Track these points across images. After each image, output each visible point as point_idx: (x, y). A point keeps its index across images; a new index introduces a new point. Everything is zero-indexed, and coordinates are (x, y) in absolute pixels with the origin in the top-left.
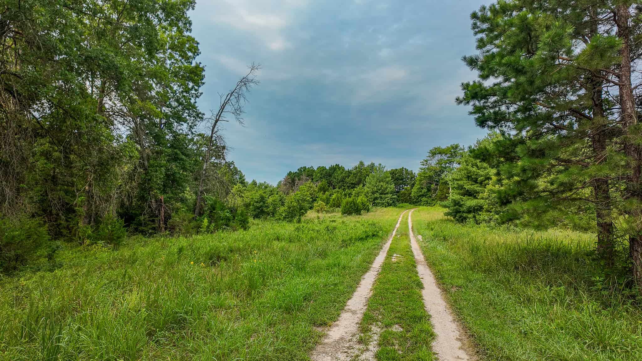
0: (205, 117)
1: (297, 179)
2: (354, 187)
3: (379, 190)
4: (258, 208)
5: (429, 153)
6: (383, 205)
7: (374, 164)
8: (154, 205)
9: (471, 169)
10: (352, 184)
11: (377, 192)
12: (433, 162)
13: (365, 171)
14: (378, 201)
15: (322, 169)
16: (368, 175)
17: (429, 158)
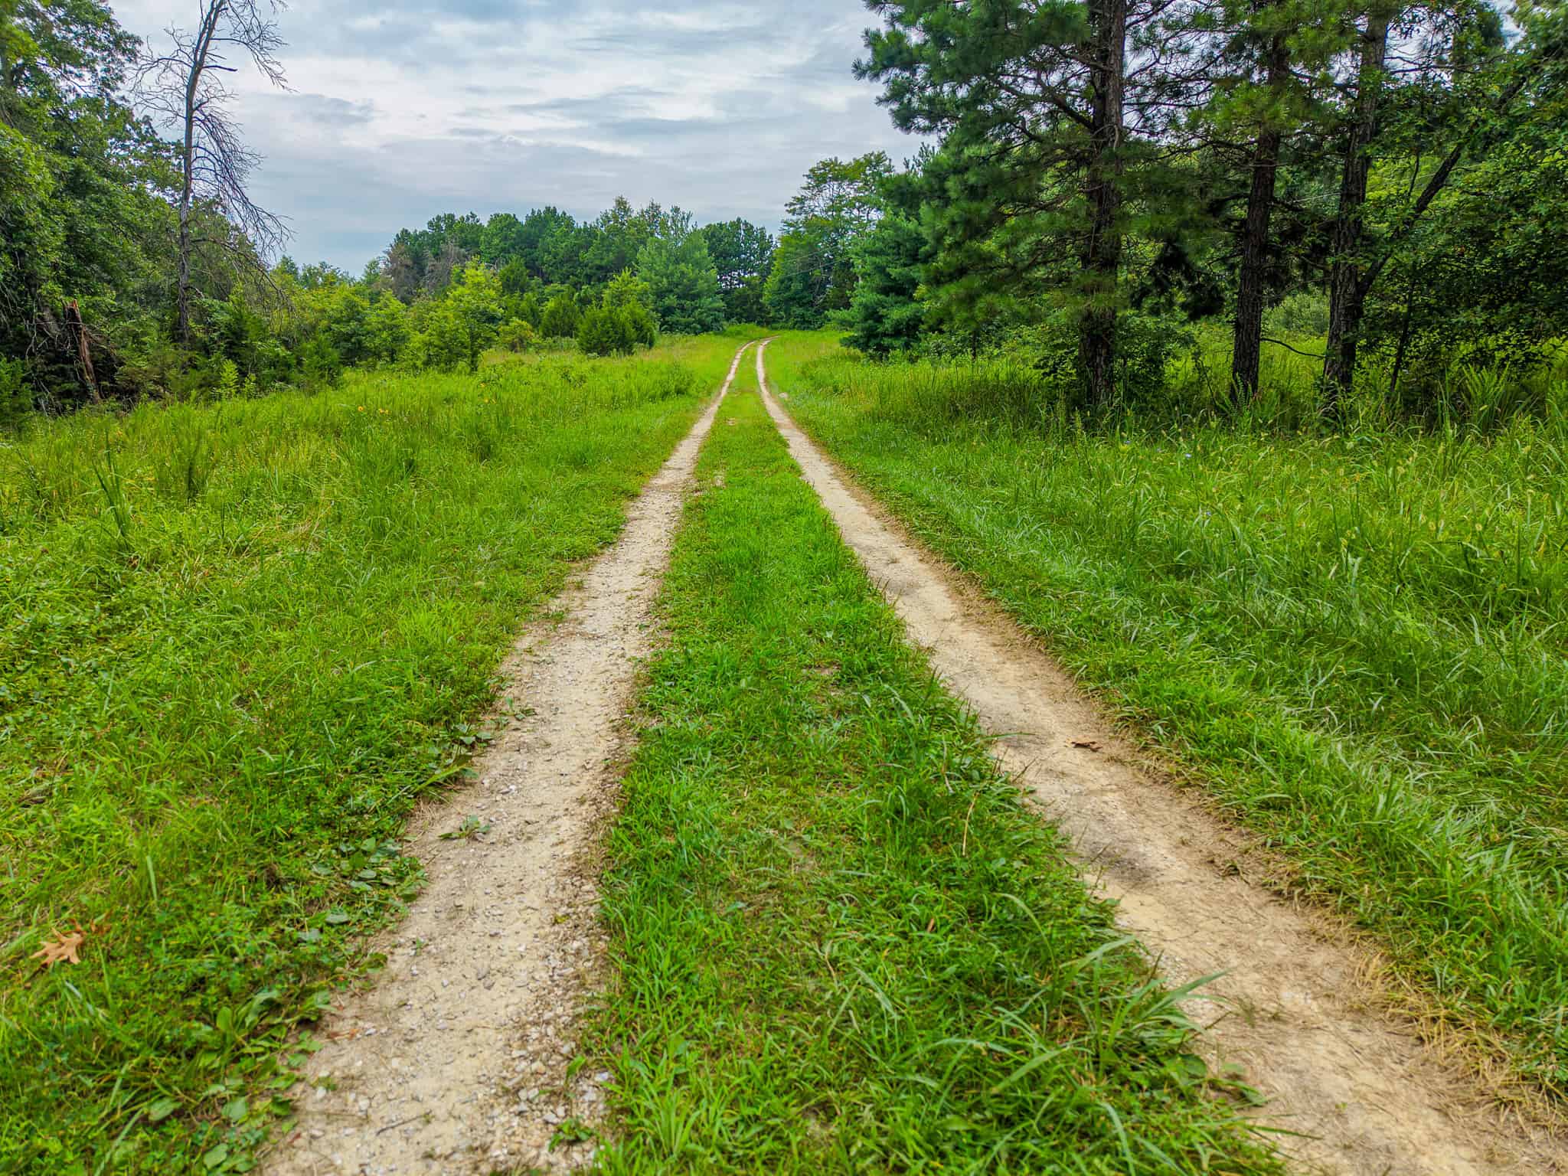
0: (142, 50)
1: (429, 253)
2: (605, 279)
3: (677, 285)
4: (347, 337)
5: (808, 177)
6: (687, 328)
7: (658, 207)
8: (54, 330)
9: (905, 224)
10: (599, 268)
11: (671, 291)
12: (820, 204)
13: (633, 230)
14: (675, 318)
15: (505, 223)
16: (643, 242)
17: (808, 194)
